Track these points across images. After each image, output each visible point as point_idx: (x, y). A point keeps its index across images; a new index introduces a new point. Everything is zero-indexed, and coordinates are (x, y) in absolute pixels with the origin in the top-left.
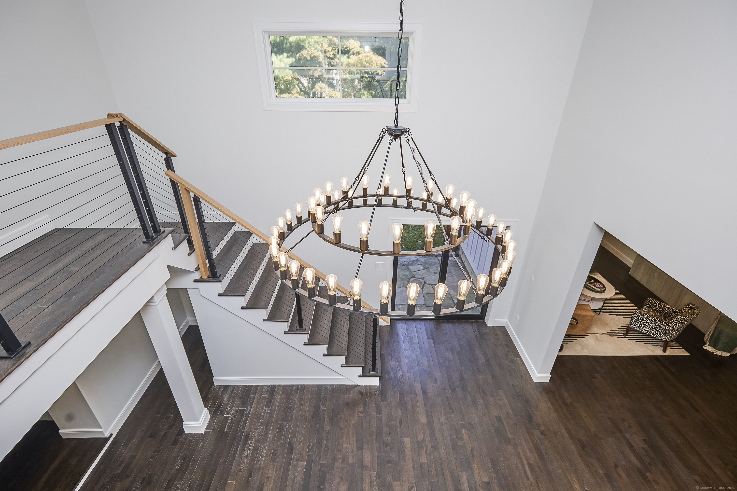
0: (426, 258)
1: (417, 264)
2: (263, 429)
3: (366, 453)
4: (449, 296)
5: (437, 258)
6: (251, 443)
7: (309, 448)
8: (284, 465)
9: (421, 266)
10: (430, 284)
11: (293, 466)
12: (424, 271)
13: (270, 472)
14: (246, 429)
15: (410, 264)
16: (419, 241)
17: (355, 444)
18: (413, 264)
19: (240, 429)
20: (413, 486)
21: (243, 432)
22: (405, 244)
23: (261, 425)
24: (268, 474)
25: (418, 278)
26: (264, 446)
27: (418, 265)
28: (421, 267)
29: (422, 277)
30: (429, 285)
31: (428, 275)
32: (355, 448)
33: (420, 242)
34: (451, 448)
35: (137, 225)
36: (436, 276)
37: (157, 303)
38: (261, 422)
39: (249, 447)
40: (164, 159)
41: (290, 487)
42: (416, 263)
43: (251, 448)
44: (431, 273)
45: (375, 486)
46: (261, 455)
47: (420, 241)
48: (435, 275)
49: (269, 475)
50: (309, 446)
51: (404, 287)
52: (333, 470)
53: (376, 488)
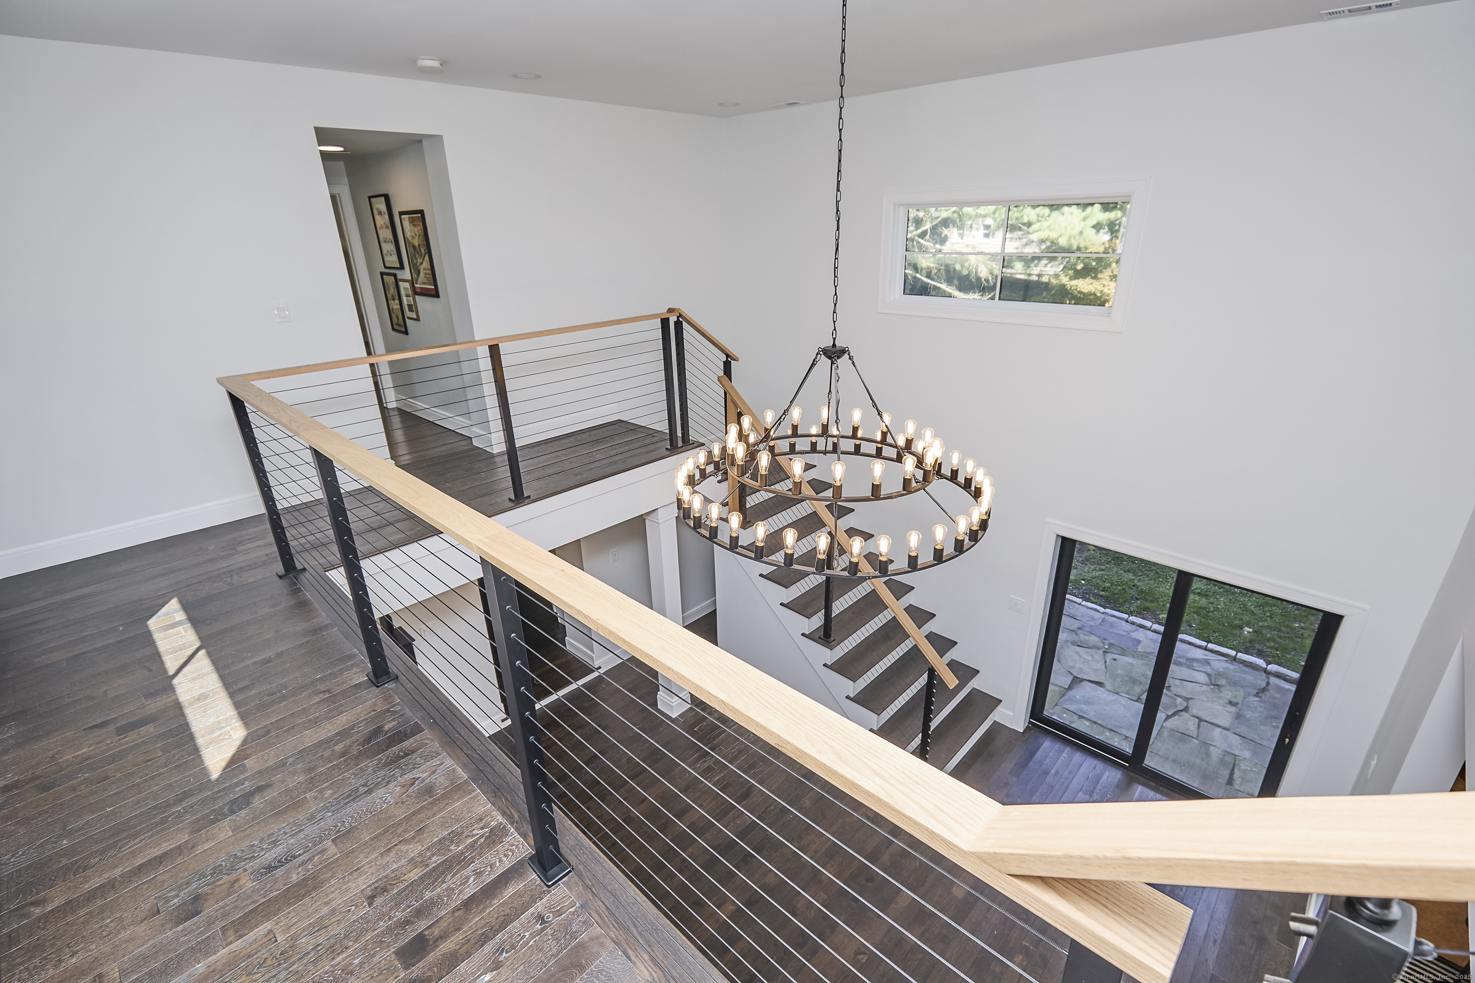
0: (1232, 667)
1: (1196, 668)
2: (733, 753)
3: (833, 866)
4: (1229, 759)
5: (1268, 678)
6: (710, 759)
7: (767, 808)
8: (727, 806)
9: (1204, 675)
10: (1196, 717)
11: (734, 814)
12: (1205, 688)
13: (708, 801)
14: (715, 742)
15: (1179, 662)
16: (1247, 629)
17: (826, 846)
18: (1185, 664)
19: (710, 738)
20: (866, 954)
21: (710, 743)
22: (1201, 622)
23: (734, 748)
24: (704, 801)
25: (1176, 695)
26: (721, 772)
27: (1200, 671)
28: (1202, 678)
29: (1188, 697)
30: (1192, 718)
31: (1206, 699)
32: (823, 850)
33: (1249, 632)
34: (972, 960)
35: (664, 427)
36: (1226, 709)
37: (660, 522)
38: (736, 745)
39: (705, 761)
40: (724, 362)
41: (715, 832)
42: (1195, 665)
43: (706, 765)
44: (1220, 697)
45: (813, 911)
46: (711, 778)
47: (1251, 630)
48: (1229, 706)
49: (704, 804)
50: (769, 807)
51: (1127, 696)
52: (775, 852)
53: (813, 914)
